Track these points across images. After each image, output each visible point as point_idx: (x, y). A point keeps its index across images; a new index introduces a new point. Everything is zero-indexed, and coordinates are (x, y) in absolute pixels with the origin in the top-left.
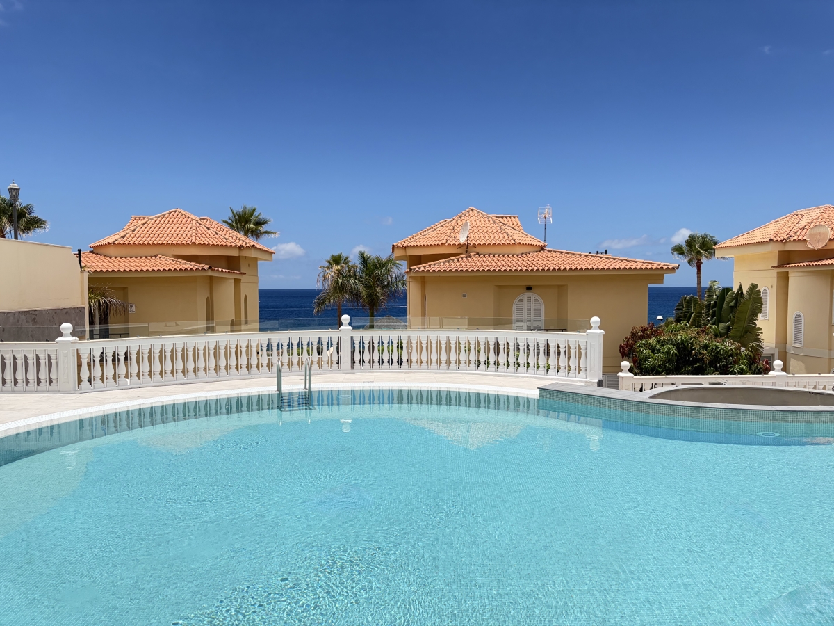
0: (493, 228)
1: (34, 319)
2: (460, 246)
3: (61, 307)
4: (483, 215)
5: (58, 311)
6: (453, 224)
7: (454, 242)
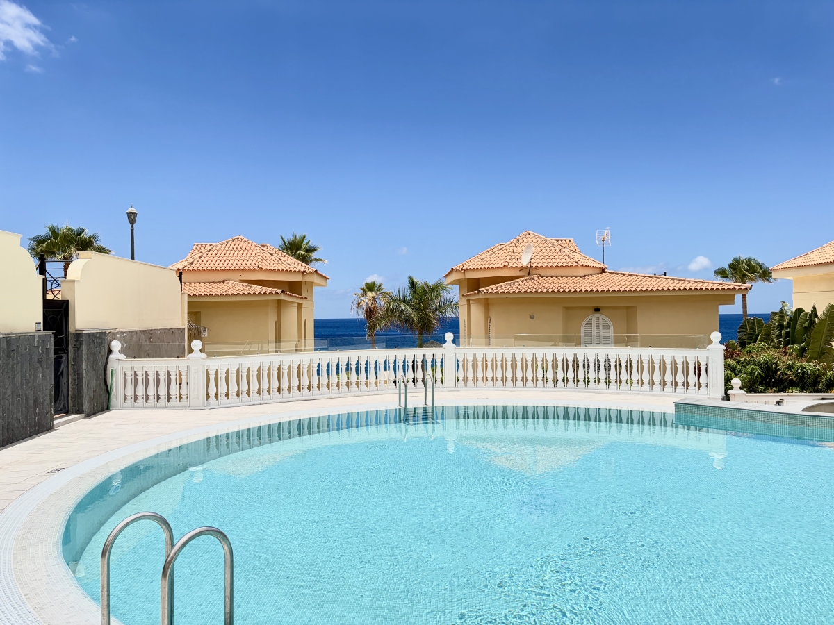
0: (553, 251)
1: (151, 338)
2: (522, 268)
3: (168, 328)
4: (540, 238)
5: (167, 331)
6: (512, 247)
7: (516, 265)
